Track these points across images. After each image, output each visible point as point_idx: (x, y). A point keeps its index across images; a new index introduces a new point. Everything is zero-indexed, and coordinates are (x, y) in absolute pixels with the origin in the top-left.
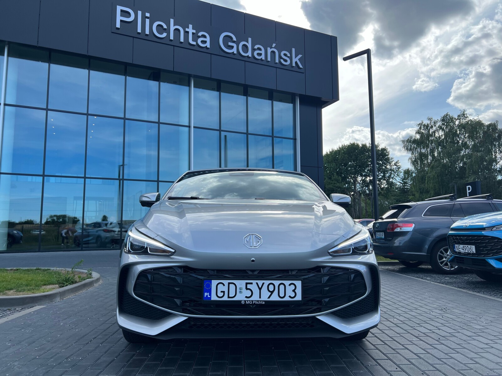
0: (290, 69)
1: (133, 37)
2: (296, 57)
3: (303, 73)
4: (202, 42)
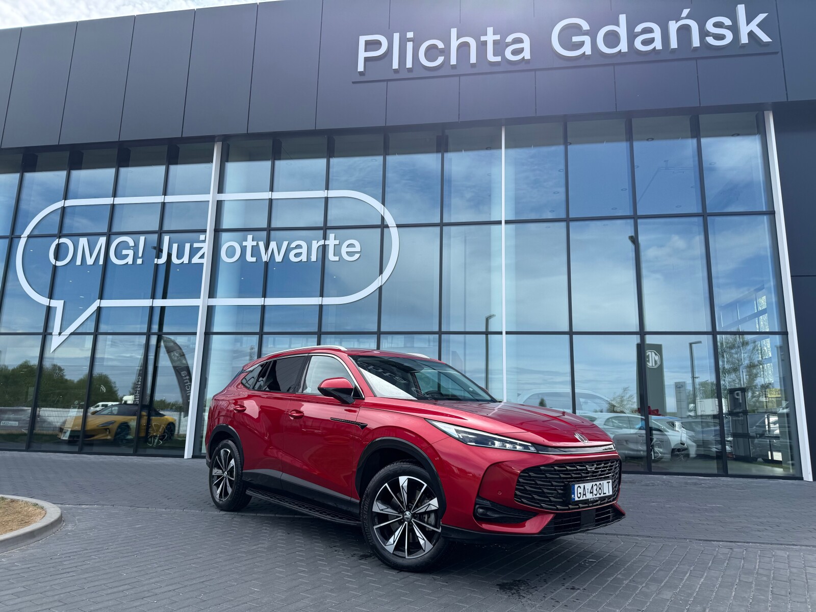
0: (735, 51)
1: (387, 81)
2: (748, 23)
3: (777, 53)
4: (515, 51)
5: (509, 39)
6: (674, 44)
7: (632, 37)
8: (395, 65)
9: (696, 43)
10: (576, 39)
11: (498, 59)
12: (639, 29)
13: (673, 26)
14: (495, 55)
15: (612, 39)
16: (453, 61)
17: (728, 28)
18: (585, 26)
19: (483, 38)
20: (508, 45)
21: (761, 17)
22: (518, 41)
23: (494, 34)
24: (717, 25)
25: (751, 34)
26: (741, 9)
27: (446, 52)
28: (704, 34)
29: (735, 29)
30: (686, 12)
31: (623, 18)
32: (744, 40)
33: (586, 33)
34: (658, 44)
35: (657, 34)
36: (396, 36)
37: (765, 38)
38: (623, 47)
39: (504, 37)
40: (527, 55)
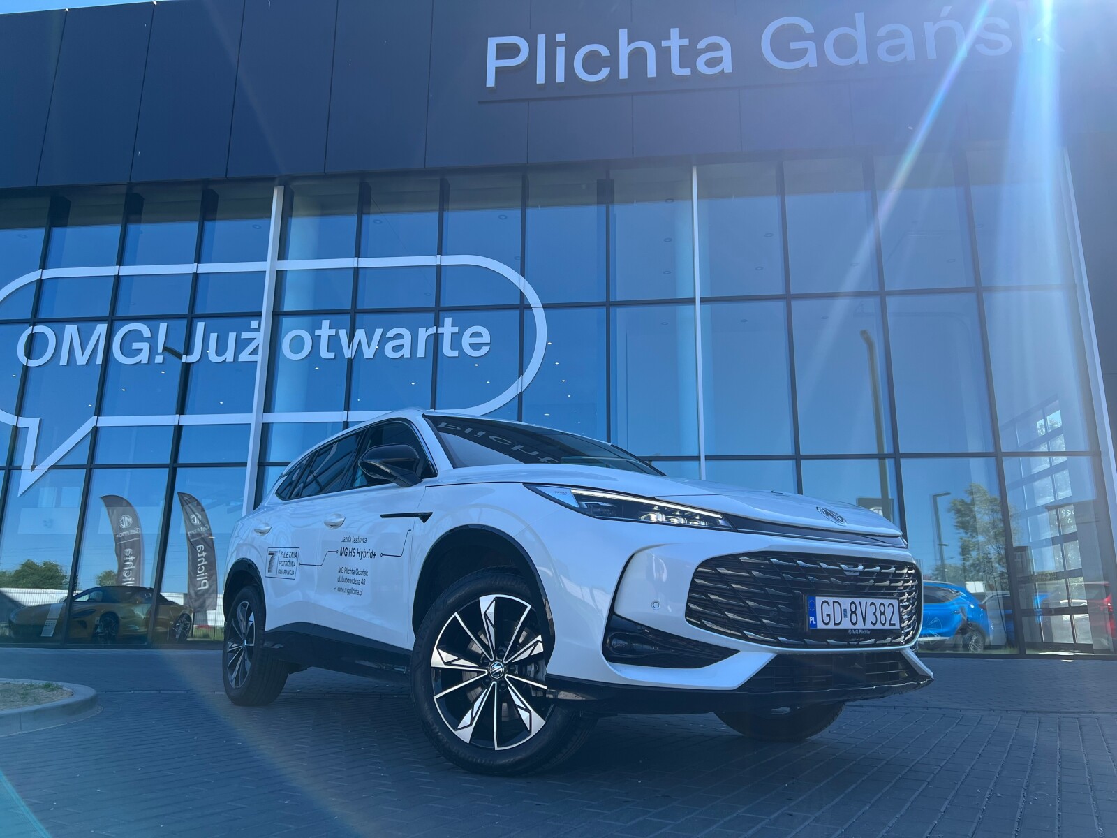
1: (526, 101)
2: (1033, 26)
4: (711, 63)
6: (931, 55)
7: (873, 43)
8: (540, 78)
9: (962, 54)
10: (794, 45)
11: (687, 72)
12: (882, 32)
13: (930, 29)
14: (682, 66)
15: (846, 46)
16: (623, 74)
17: (1004, 32)
18: (808, 28)
19: (664, 43)
20: (700, 53)
22: (716, 47)
23: (681, 37)
24: (990, 28)
25: (1036, 40)
27: (613, 61)
31: (860, 18)
32: (1027, 49)
33: (809, 38)
34: (909, 53)
35: (908, 40)
36: (541, 39)
38: (861, 56)
39: (694, 43)
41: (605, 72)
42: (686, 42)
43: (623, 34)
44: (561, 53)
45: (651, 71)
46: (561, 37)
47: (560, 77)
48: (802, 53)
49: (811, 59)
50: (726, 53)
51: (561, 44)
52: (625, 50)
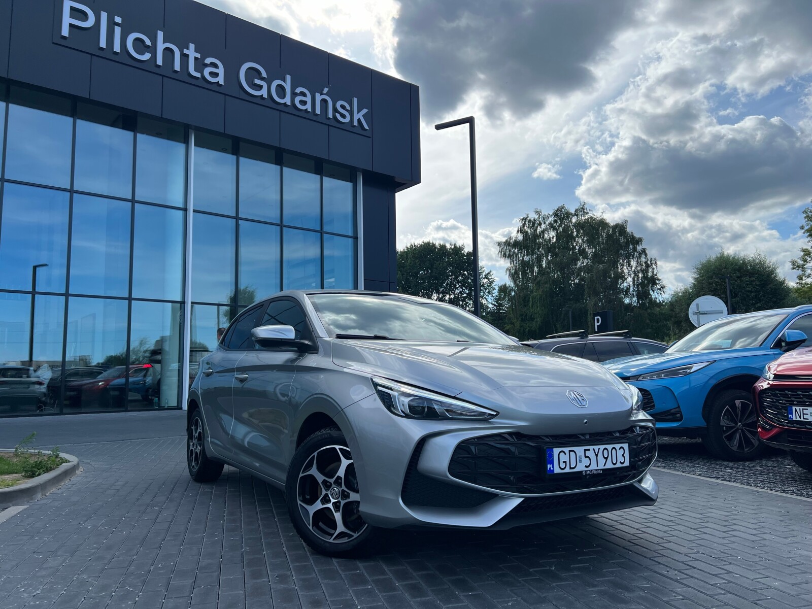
0: (349, 129)
1: (92, 55)
2: (358, 112)
3: (370, 137)
4: (211, 74)
5: (208, 61)
6: (318, 111)
7: (294, 95)
8: (103, 44)
9: (330, 116)
10: (257, 81)
11: (198, 75)
12: (298, 90)
13: (319, 98)
14: (196, 70)
15: (281, 90)
16: (160, 62)
17: (347, 111)
18: (264, 75)
19: (186, 51)
20: (206, 65)
21: (365, 111)
22: (214, 65)
23: (196, 51)
24: (343, 107)
25: (359, 120)
26: (355, 100)
27: (153, 49)
28: (335, 110)
29: (351, 113)
30: (326, 90)
31: (288, 78)
32: (356, 123)
33: (263, 79)
34: (309, 107)
35: (308, 99)
36: (104, 16)
37: (366, 127)
38: (287, 100)
39: (204, 57)
40: (221, 79)
41: (147, 56)
42: (198, 56)
43: (160, 35)
44: (118, 31)
45: (177, 67)
46: (118, 20)
47: (117, 48)
48: (260, 87)
49: (264, 92)
50: (221, 71)
51: (118, 25)
52: (161, 46)
